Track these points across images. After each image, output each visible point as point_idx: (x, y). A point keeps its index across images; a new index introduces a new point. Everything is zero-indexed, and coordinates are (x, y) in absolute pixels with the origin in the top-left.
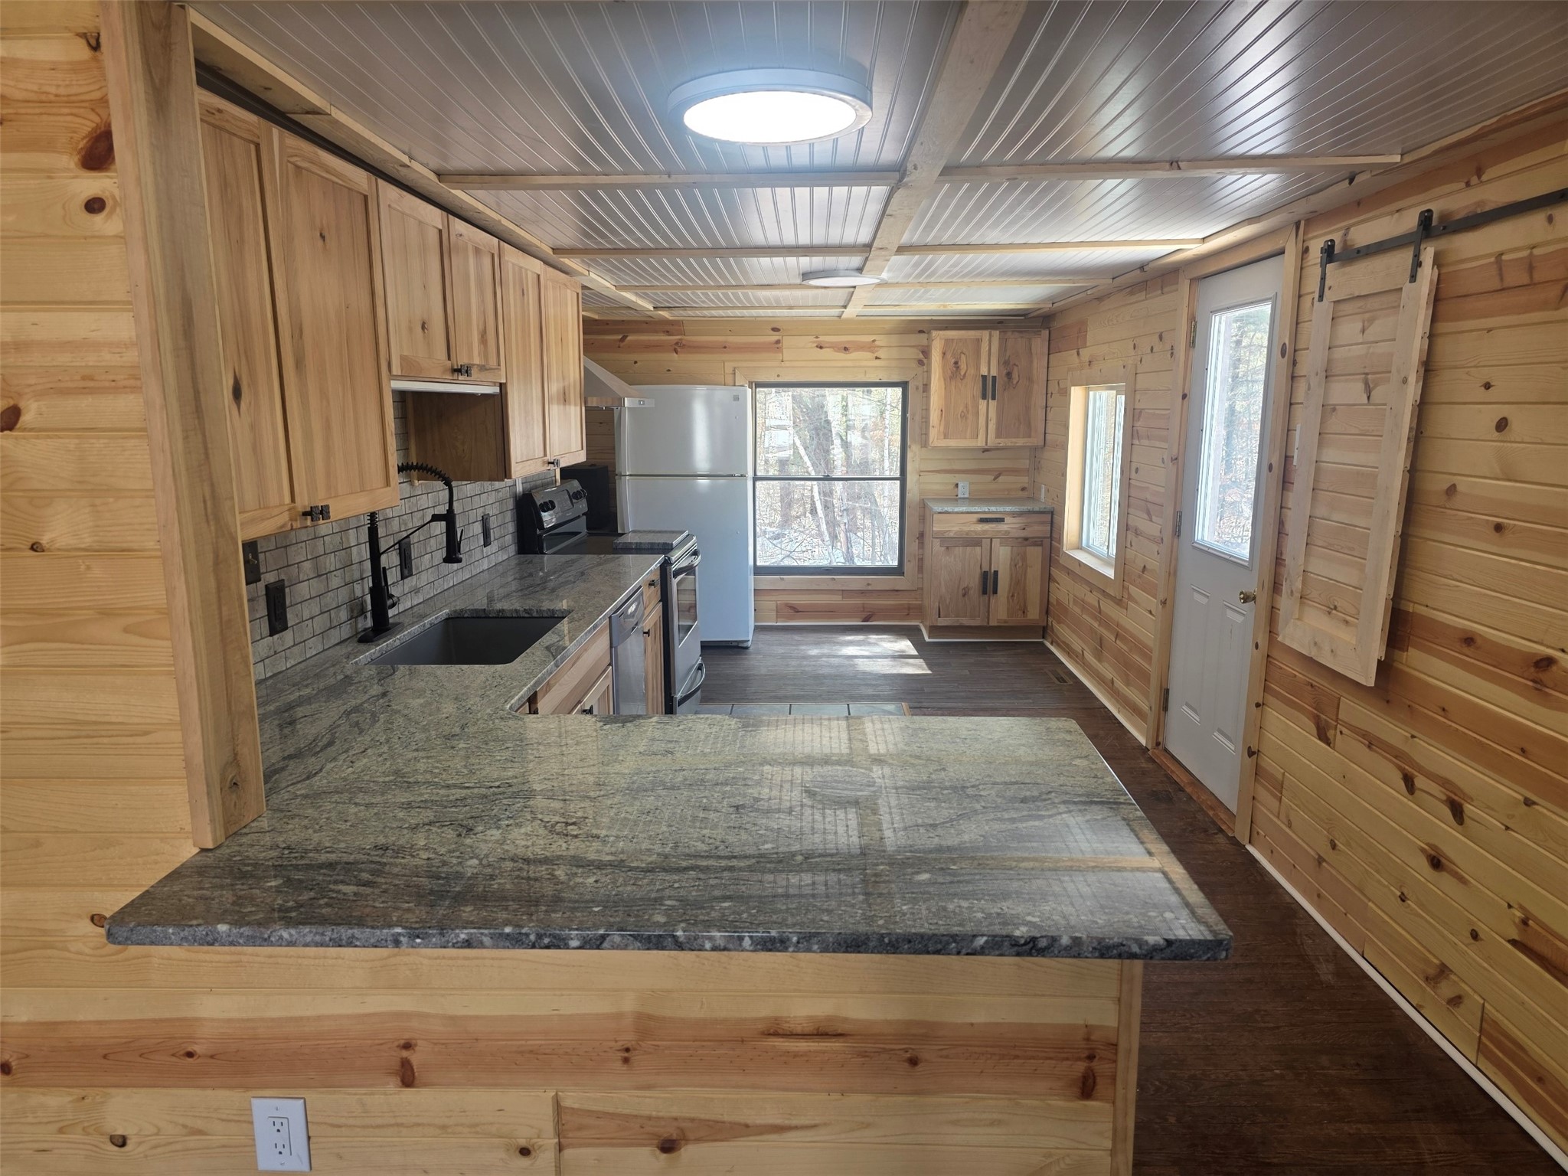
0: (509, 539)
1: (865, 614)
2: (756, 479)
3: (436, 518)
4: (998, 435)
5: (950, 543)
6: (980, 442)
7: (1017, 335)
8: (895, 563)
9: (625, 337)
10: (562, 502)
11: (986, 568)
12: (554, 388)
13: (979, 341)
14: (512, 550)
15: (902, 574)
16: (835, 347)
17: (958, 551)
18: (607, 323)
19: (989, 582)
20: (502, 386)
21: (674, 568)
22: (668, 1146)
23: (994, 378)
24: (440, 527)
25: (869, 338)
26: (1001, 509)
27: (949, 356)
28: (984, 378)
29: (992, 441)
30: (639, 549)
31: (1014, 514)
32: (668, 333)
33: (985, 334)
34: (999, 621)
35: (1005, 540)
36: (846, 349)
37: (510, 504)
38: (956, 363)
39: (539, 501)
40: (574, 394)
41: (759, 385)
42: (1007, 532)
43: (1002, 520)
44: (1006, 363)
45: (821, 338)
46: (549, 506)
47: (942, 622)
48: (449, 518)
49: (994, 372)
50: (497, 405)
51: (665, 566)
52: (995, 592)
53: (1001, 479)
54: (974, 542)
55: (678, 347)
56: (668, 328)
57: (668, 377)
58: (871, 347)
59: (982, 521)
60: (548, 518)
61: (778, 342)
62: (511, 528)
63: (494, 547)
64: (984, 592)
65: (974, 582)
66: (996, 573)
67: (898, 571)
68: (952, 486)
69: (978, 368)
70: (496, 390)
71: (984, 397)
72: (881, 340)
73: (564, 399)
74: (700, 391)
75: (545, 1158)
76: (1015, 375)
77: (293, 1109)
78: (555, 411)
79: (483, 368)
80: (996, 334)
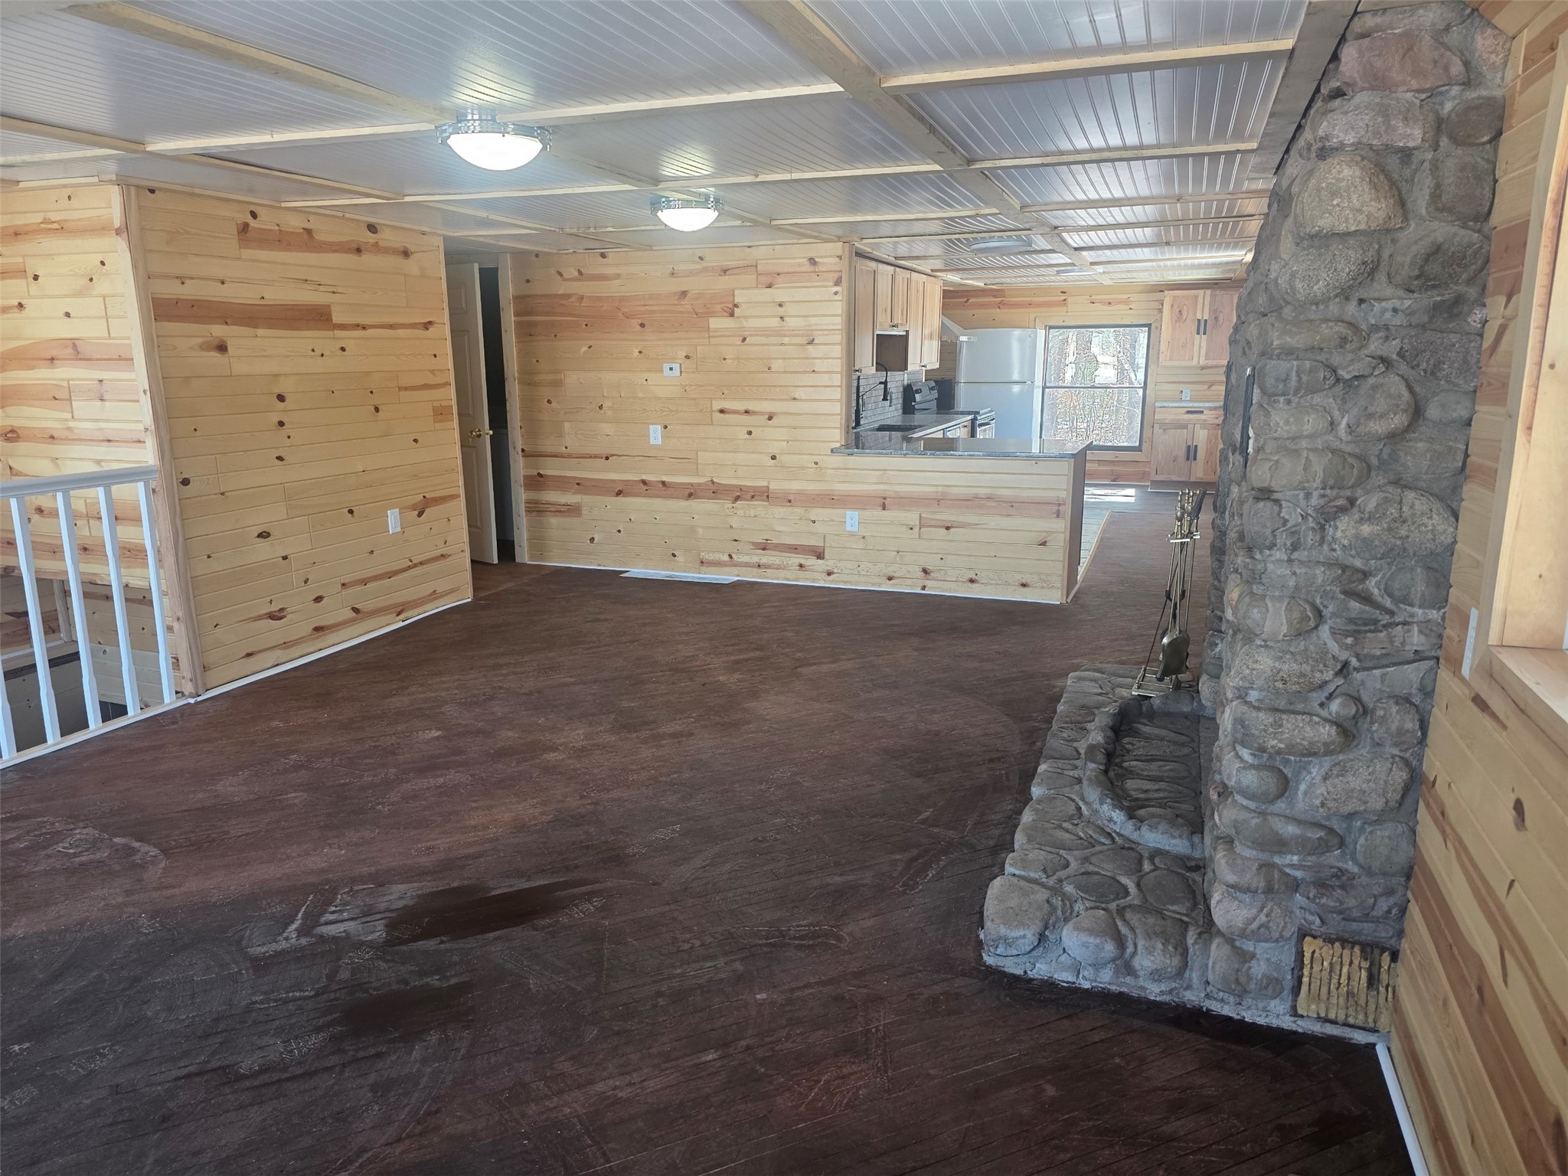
0: (900, 406)
1: (1113, 477)
2: (1044, 388)
3: (881, 383)
4: (1207, 357)
5: (1166, 427)
6: (1195, 363)
7: (1223, 292)
8: (1137, 444)
9: (968, 300)
10: (926, 390)
11: (1190, 443)
12: (927, 331)
13: (1196, 297)
14: (901, 411)
15: (1141, 451)
16: (1102, 302)
17: (1171, 432)
18: (958, 292)
19: (1191, 453)
20: (907, 331)
21: (978, 422)
22: (948, 528)
23: (1206, 321)
24: (883, 386)
25: (1125, 296)
26: (1201, 405)
27: (1175, 306)
28: (1199, 320)
29: (1203, 362)
30: (963, 413)
31: (1210, 409)
32: (995, 296)
33: (1202, 292)
34: (1197, 478)
35: (1204, 425)
36: (1110, 303)
37: (901, 389)
38: (1180, 311)
39: (914, 389)
40: (936, 335)
41: (1051, 327)
42: (1205, 420)
43: (1202, 412)
44: (1215, 311)
45: (1093, 297)
46: (918, 391)
47: (1158, 478)
48: (885, 383)
49: (1206, 317)
50: (905, 339)
51: (973, 421)
52: (1195, 459)
53: (1213, 388)
54: (1183, 426)
55: (1000, 305)
56: (994, 294)
57: (995, 324)
58: (1126, 302)
59: (1188, 412)
60: (918, 397)
61: (1065, 300)
62: (901, 401)
63: (893, 408)
64: (1188, 459)
65: (1182, 453)
66: (1196, 446)
67: (1139, 449)
68: (1178, 393)
69: (1195, 314)
70: (905, 333)
71: (1198, 333)
72: (1134, 297)
73: (931, 338)
74: (1017, 332)
75: (916, 530)
76: (1221, 318)
77: (856, 513)
78: (926, 343)
79: (901, 324)
80: (1209, 292)
